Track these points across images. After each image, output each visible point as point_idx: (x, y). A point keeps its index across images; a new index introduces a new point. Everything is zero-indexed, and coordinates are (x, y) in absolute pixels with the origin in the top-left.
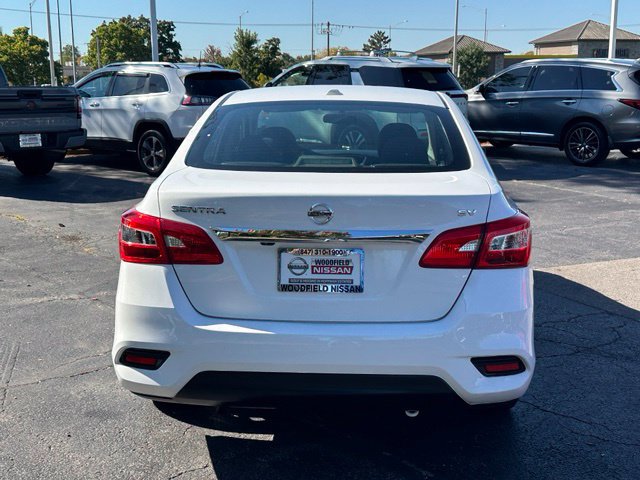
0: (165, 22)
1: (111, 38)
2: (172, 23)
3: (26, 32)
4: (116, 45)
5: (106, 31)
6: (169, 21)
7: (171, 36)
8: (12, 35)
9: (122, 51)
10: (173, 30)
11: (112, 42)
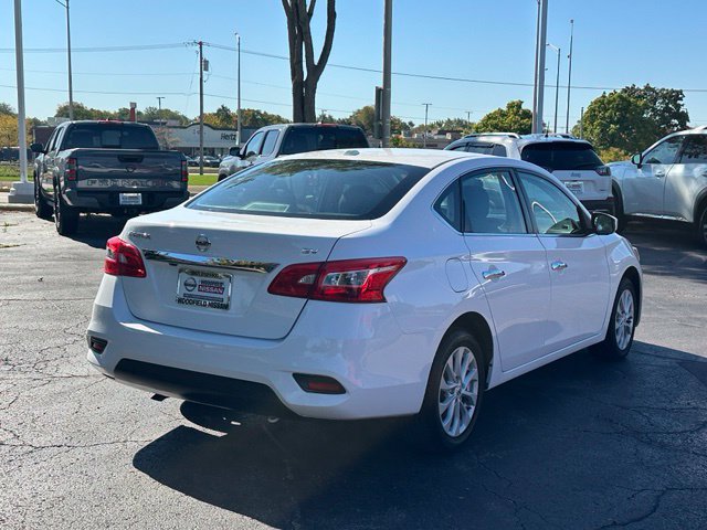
0: (673, 91)
1: (606, 110)
2: (681, 92)
3: (519, 105)
4: (610, 117)
5: (602, 103)
6: (679, 89)
7: (678, 106)
8: (505, 109)
9: (615, 123)
10: (681, 99)
11: (607, 114)
